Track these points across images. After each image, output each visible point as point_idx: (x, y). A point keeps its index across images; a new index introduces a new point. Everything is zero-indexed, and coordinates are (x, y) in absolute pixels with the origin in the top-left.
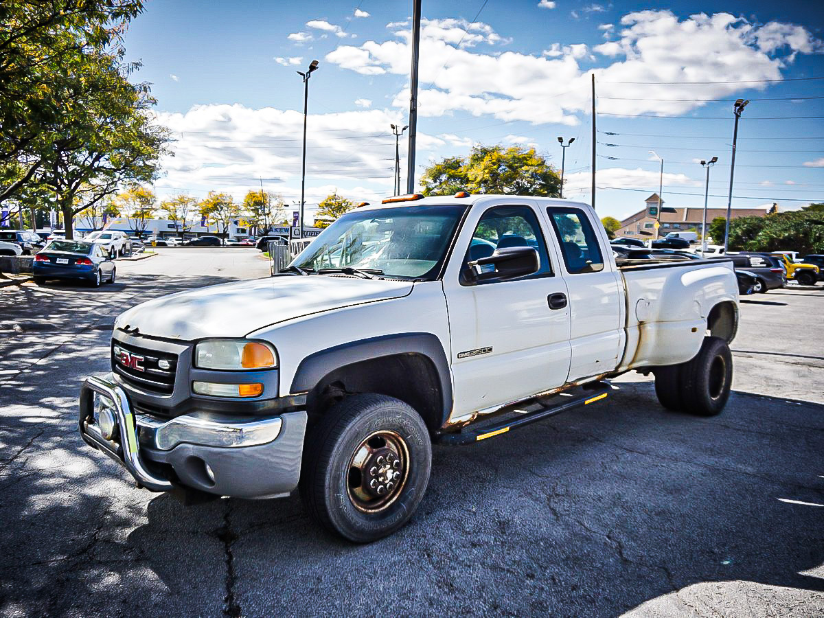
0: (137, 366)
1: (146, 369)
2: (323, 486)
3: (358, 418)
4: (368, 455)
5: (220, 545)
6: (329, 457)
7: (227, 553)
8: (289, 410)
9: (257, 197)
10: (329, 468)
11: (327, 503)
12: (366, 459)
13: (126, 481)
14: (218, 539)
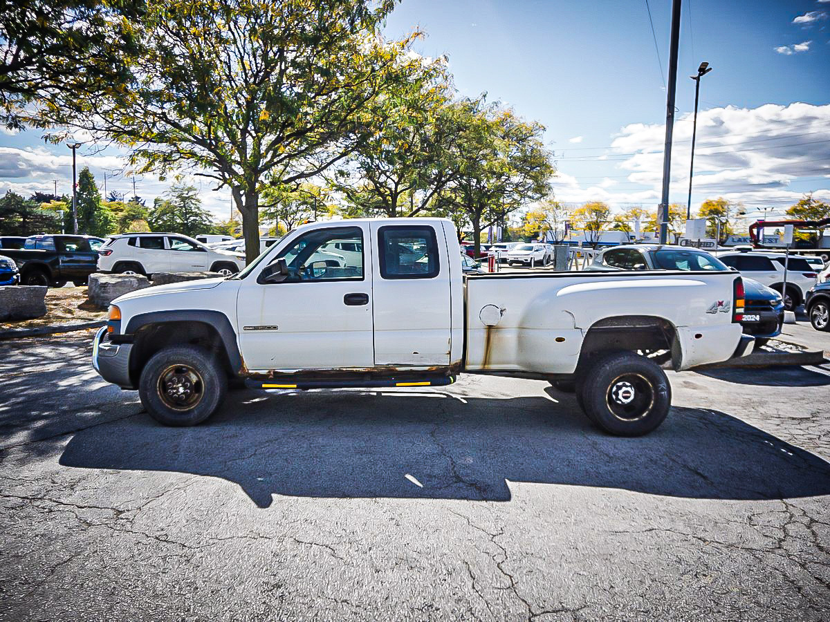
9: (714, 206)
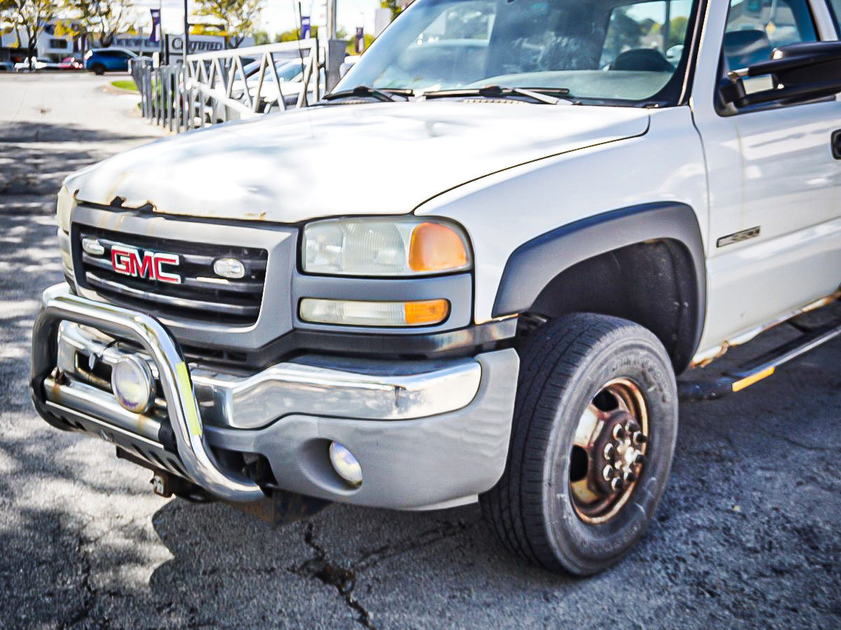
0: (162, 274)
1: (183, 280)
2: (540, 481)
3: (589, 358)
4: (598, 423)
5: (330, 592)
6: (550, 431)
7: (351, 604)
8: (485, 347)
10: (549, 449)
11: (546, 511)
12: (595, 429)
13: (85, 483)
14: (318, 581)
